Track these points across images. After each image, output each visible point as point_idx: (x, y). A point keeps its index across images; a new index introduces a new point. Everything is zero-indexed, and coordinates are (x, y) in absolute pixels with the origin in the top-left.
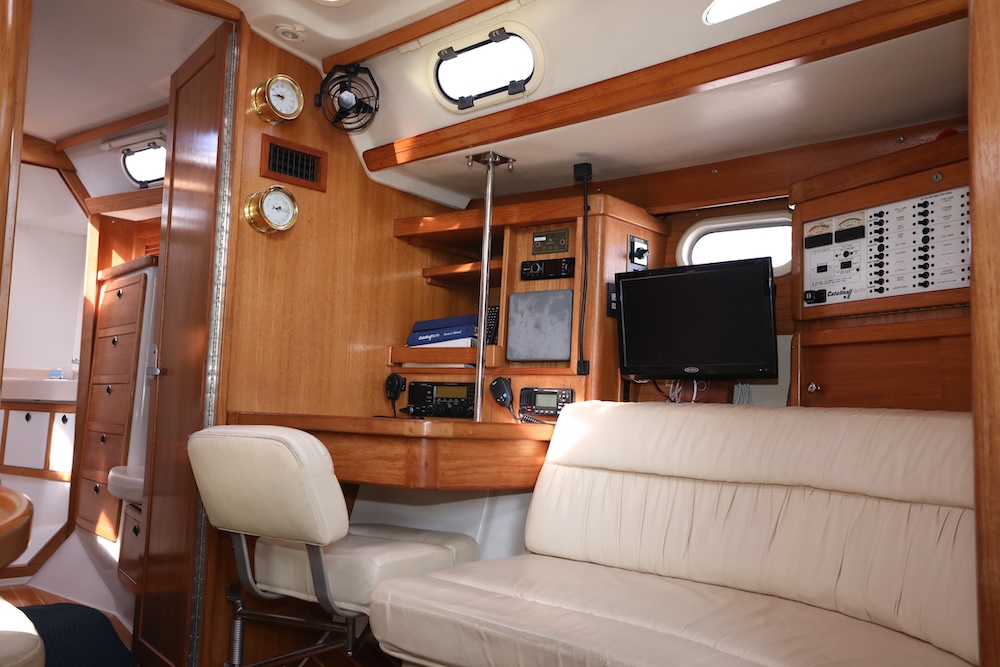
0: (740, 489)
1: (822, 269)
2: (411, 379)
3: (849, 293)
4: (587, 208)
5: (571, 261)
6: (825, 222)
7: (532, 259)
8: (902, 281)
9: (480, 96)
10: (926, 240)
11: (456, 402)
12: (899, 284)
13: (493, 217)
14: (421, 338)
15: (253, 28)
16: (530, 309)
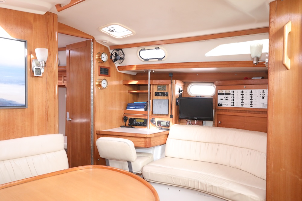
0: (209, 144)
1: (222, 100)
2: (129, 117)
3: (227, 105)
4: (172, 83)
5: (167, 93)
6: (222, 90)
7: (157, 91)
8: (238, 105)
9: (150, 59)
10: (242, 98)
11: (141, 123)
12: (237, 105)
13: (150, 82)
14: (130, 108)
15: (96, 41)
16: (158, 103)
